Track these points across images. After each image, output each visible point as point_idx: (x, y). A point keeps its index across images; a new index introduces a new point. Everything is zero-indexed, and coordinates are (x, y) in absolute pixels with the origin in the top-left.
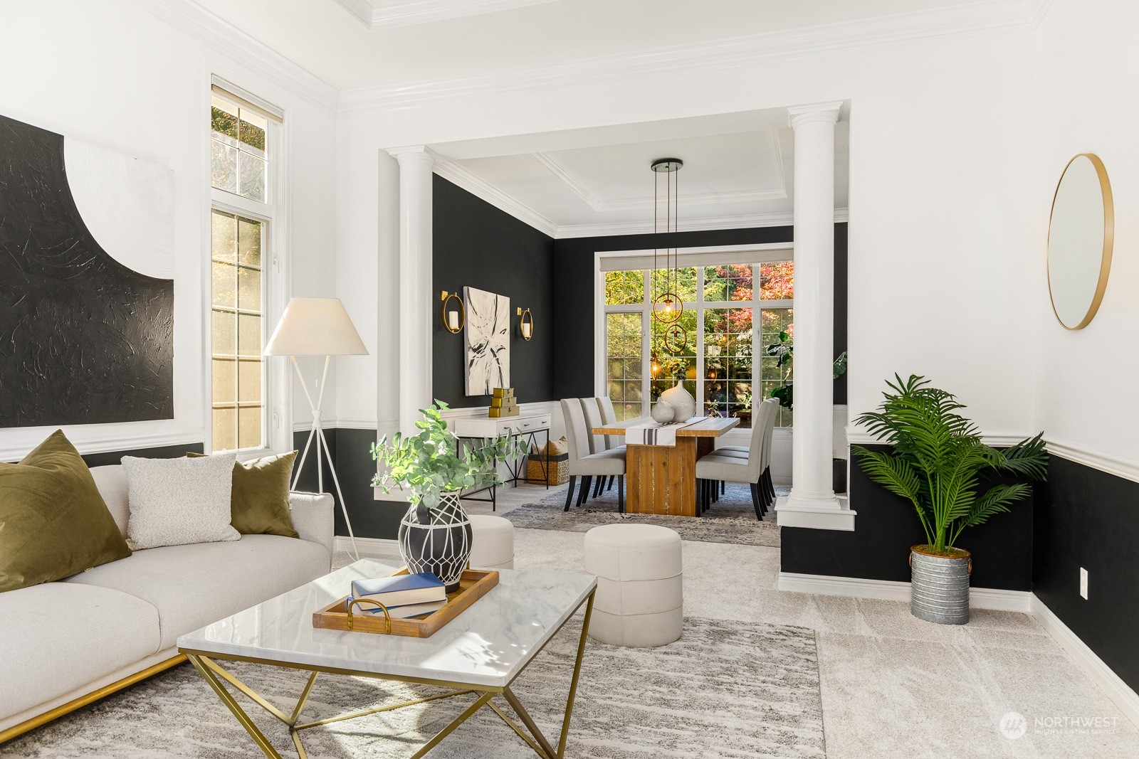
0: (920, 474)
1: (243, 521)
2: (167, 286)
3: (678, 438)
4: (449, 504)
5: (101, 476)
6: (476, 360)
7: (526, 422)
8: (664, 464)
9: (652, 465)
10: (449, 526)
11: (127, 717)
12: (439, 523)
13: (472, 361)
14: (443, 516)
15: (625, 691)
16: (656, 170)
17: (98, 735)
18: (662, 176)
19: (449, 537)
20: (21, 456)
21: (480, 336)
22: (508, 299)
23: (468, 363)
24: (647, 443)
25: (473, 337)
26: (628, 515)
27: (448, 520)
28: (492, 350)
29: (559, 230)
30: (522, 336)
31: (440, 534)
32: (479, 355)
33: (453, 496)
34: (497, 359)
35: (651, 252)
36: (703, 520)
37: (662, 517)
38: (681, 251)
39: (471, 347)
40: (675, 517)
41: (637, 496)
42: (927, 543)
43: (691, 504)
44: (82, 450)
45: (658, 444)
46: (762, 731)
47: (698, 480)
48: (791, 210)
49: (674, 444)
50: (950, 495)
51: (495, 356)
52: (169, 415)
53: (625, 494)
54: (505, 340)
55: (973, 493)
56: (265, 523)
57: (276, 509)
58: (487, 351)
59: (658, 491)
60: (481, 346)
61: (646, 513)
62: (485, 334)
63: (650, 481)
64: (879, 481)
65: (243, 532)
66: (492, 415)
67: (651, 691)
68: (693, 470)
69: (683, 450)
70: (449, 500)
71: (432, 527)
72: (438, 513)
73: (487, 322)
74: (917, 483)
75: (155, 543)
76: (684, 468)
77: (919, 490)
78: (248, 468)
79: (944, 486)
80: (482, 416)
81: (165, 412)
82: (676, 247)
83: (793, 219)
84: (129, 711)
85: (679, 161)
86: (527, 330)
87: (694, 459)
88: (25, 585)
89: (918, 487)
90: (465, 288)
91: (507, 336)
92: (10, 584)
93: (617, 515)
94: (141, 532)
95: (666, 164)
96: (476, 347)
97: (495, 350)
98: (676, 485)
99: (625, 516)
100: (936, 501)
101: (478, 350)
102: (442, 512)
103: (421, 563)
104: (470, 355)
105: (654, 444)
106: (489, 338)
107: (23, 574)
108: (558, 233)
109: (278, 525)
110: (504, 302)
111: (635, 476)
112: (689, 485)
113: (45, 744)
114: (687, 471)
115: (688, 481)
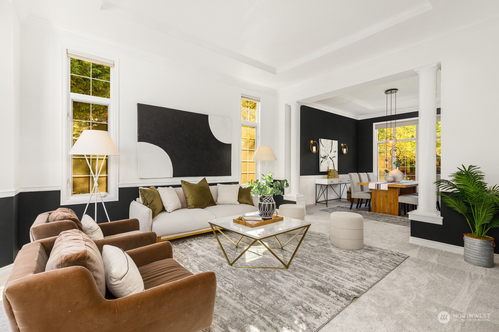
0: (467, 204)
1: (241, 201)
2: (230, 145)
3: (389, 187)
4: (268, 198)
5: (211, 188)
6: (323, 161)
7: (341, 180)
8: (386, 196)
9: (381, 196)
10: (267, 203)
11: (210, 238)
12: (265, 202)
13: (322, 161)
14: (266, 201)
15: (322, 257)
16: (387, 94)
17: (203, 240)
18: (389, 95)
19: (267, 206)
20: (197, 183)
21: (325, 153)
22: (337, 142)
23: (320, 162)
24: (377, 189)
25: (322, 153)
26: (372, 213)
27: (267, 201)
28: (330, 157)
29: (360, 117)
30: (343, 153)
31: (265, 205)
32: (325, 159)
33: (270, 196)
34: (332, 160)
35: (385, 122)
36: (401, 217)
37: (384, 215)
38: (397, 121)
39: (321, 157)
40: (390, 215)
41: (375, 207)
42: (472, 233)
43: (397, 211)
44: (208, 182)
45: (381, 189)
46: (355, 276)
47: (399, 202)
48: (418, 106)
49: (387, 189)
50: (482, 214)
51: (331, 159)
52: (230, 175)
53: (371, 205)
54: (336, 154)
55: (492, 214)
56: (246, 201)
57: (248, 198)
58: (328, 158)
59: (384, 206)
60: (325, 156)
61: (379, 213)
62: (327, 153)
63: (380, 202)
64: (450, 206)
65: (240, 203)
66: (328, 178)
67: (330, 259)
68: (397, 199)
69: (393, 192)
70: (268, 197)
71: (263, 203)
72: (265, 200)
73: (328, 149)
74: (465, 208)
75: (221, 203)
76: (394, 198)
77: (467, 211)
78: (243, 188)
79: (479, 210)
80: (325, 178)
81: (230, 174)
82: (395, 120)
83: (418, 109)
84: (211, 237)
85: (397, 90)
86: (345, 151)
87: (398, 196)
88: (194, 208)
89: (467, 209)
90: (320, 139)
91: (337, 153)
92: (192, 207)
93: (368, 212)
94: (219, 201)
95: (390, 91)
96: (324, 157)
97: (331, 158)
98: (390, 204)
99: (370, 213)
100: (475, 216)
101: (325, 157)
102: (266, 200)
103: (261, 212)
104: (321, 159)
105: (379, 189)
106: (329, 154)
107: (194, 206)
108: (360, 118)
109: (249, 202)
110: (335, 143)
111: (375, 200)
112: (396, 204)
113: (195, 240)
114: (395, 199)
115: (396, 203)
